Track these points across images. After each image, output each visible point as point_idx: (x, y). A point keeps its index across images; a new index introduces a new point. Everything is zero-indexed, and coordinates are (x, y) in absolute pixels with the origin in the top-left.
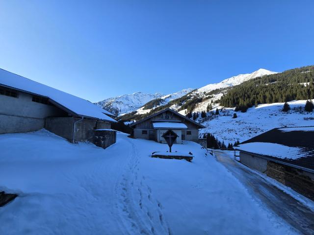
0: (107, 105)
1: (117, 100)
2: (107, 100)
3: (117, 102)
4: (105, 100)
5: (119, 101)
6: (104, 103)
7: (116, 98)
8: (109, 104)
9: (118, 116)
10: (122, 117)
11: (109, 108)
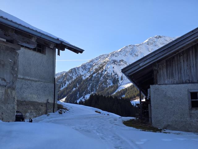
0: (97, 70)
1: (114, 58)
2: (97, 59)
3: (114, 62)
4: (92, 61)
5: (118, 59)
6: (92, 66)
7: (113, 55)
8: (101, 68)
9: (119, 90)
10: (126, 89)
11: (101, 74)
